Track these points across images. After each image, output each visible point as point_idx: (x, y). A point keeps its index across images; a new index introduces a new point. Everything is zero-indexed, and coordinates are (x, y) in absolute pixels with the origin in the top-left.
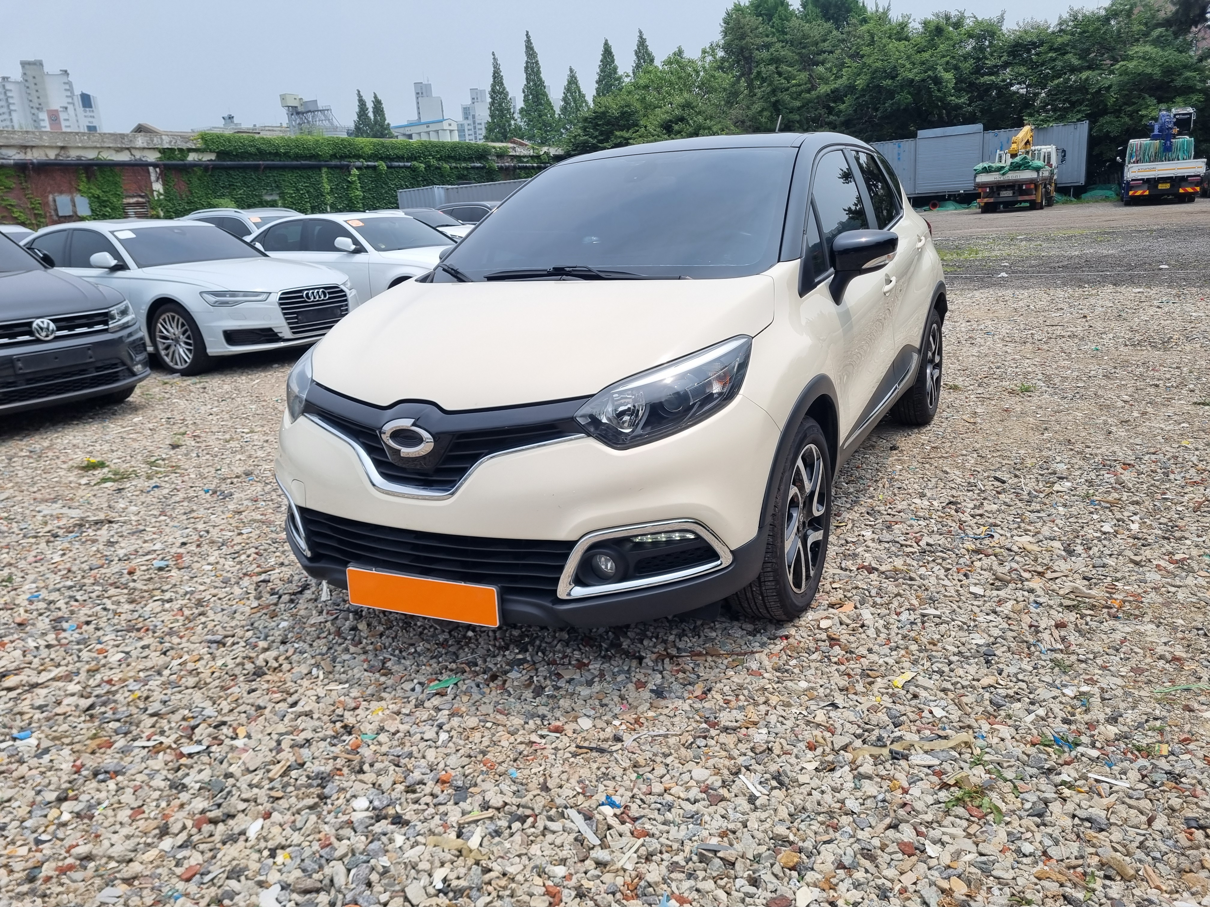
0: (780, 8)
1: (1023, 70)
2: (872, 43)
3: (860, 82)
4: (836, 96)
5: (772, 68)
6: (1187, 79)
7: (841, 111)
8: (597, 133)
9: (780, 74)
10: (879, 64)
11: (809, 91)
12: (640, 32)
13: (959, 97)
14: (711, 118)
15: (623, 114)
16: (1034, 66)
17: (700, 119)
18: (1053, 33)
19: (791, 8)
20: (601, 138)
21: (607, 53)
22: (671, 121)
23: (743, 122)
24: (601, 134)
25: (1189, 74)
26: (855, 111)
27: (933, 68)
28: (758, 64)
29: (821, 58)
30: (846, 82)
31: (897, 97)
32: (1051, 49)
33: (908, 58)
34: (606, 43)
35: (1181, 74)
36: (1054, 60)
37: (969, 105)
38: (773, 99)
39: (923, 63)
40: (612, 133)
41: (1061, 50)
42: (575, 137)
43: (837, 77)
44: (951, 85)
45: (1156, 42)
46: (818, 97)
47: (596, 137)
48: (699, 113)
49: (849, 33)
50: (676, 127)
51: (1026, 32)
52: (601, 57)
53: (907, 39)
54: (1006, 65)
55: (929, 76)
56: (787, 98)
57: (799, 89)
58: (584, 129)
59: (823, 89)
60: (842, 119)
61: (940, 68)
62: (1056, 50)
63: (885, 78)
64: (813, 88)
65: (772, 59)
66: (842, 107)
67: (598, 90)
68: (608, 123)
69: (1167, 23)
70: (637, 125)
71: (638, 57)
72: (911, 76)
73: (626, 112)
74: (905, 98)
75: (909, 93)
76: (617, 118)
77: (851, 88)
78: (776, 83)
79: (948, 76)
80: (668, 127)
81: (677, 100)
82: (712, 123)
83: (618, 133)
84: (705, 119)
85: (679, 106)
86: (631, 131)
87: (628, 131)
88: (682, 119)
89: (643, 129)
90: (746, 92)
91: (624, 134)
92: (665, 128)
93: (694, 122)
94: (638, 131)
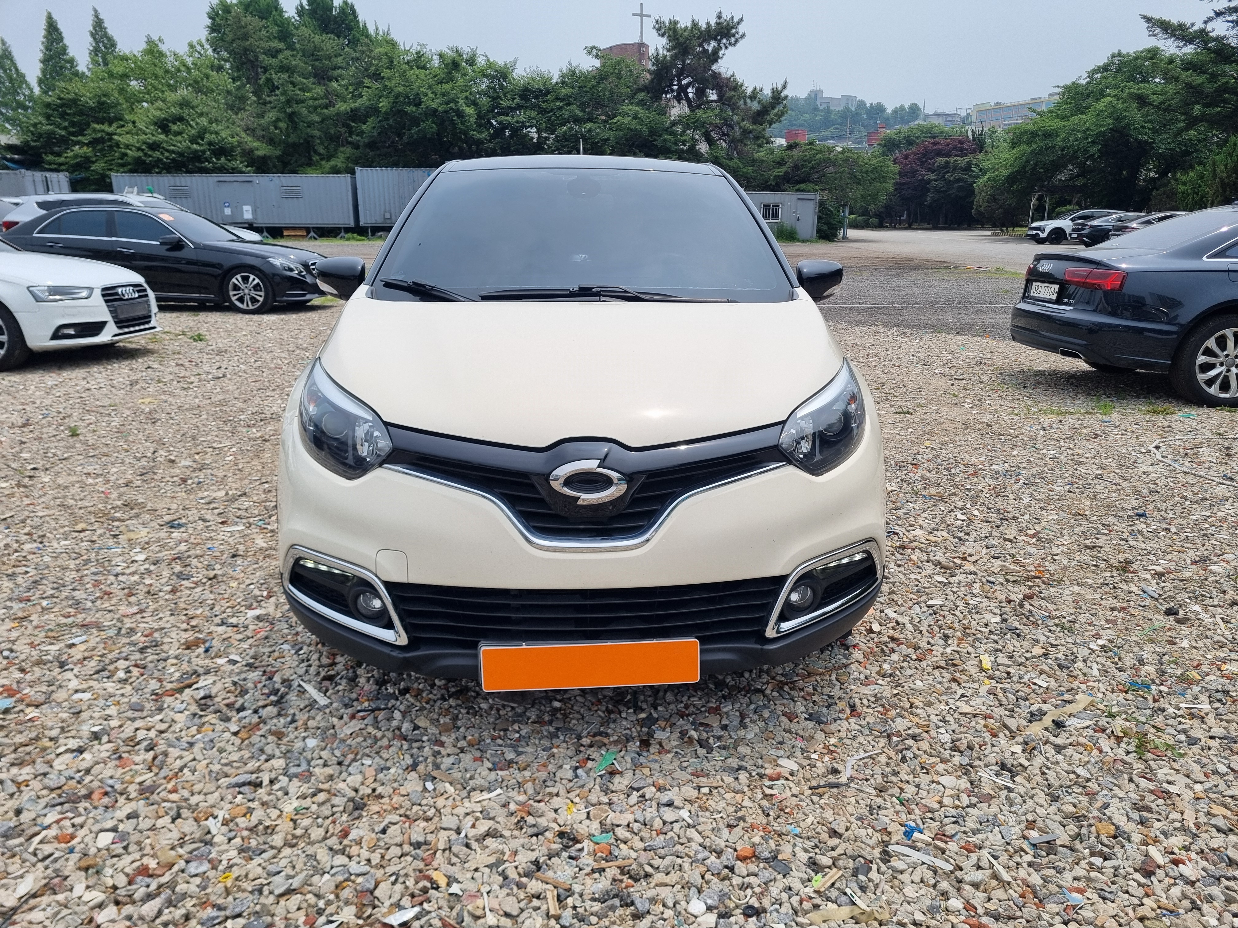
0: (274, 13)
1: (533, 114)
2: (391, 66)
3: (384, 104)
4: (356, 116)
5: (285, 76)
6: (665, 140)
7: (363, 132)
8: (66, 124)
9: (293, 84)
10: (401, 89)
11: (326, 107)
12: (96, 11)
13: (480, 132)
14: (217, 121)
15: (101, 104)
16: (542, 112)
17: (204, 121)
18: (557, 84)
19: (286, 15)
20: (71, 129)
21: (52, 29)
22: (166, 119)
23: (254, 131)
24: (73, 124)
25: (666, 137)
26: (379, 134)
27: (454, 101)
28: (266, 70)
29: (336, 73)
30: (368, 103)
31: (423, 125)
32: (557, 99)
33: (430, 87)
34: (50, 18)
35: (660, 136)
36: (560, 108)
37: (490, 141)
38: (289, 110)
39: (443, 95)
40: (88, 125)
41: (567, 101)
42: (35, 125)
43: (354, 97)
44: (473, 120)
45: (641, 103)
46: (337, 114)
47: (65, 128)
48: (201, 115)
49: (363, 52)
50: (174, 128)
51: (533, 79)
52: (43, 33)
53: (424, 68)
54: (519, 107)
55: (451, 109)
56: (304, 111)
57: (317, 103)
58: (48, 117)
59: (342, 107)
60: (366, 140)
61: (461, 102)
62: (562, 100)
63: (409, 104)
64: (331, 104)
65: (281, 67)
66: (364, 127)
67: (44, 71)
68: (81, 113)
69: (645, 89)
70: (121, 120)
71: (95, 39)
72: (434, 105)
73: (104, 103)
74: (430, 126)
75: (433, 122)
76: (91, 109)
77: (373, 111)
78: (290, 93)
79: (470, 111)
80: (163, 125)
81: (171, 97)
82: (220, 127)
83: (98, 127)
84: (210, 122)
85: (175, 104)
86: (115, 125)
87: (110, 125)
88: (181, 119)
89: (130, 125)
90: (254, 98)
91: (106, 128)
92: (159, 127)
93: (197, 124)
94: (123, 126)
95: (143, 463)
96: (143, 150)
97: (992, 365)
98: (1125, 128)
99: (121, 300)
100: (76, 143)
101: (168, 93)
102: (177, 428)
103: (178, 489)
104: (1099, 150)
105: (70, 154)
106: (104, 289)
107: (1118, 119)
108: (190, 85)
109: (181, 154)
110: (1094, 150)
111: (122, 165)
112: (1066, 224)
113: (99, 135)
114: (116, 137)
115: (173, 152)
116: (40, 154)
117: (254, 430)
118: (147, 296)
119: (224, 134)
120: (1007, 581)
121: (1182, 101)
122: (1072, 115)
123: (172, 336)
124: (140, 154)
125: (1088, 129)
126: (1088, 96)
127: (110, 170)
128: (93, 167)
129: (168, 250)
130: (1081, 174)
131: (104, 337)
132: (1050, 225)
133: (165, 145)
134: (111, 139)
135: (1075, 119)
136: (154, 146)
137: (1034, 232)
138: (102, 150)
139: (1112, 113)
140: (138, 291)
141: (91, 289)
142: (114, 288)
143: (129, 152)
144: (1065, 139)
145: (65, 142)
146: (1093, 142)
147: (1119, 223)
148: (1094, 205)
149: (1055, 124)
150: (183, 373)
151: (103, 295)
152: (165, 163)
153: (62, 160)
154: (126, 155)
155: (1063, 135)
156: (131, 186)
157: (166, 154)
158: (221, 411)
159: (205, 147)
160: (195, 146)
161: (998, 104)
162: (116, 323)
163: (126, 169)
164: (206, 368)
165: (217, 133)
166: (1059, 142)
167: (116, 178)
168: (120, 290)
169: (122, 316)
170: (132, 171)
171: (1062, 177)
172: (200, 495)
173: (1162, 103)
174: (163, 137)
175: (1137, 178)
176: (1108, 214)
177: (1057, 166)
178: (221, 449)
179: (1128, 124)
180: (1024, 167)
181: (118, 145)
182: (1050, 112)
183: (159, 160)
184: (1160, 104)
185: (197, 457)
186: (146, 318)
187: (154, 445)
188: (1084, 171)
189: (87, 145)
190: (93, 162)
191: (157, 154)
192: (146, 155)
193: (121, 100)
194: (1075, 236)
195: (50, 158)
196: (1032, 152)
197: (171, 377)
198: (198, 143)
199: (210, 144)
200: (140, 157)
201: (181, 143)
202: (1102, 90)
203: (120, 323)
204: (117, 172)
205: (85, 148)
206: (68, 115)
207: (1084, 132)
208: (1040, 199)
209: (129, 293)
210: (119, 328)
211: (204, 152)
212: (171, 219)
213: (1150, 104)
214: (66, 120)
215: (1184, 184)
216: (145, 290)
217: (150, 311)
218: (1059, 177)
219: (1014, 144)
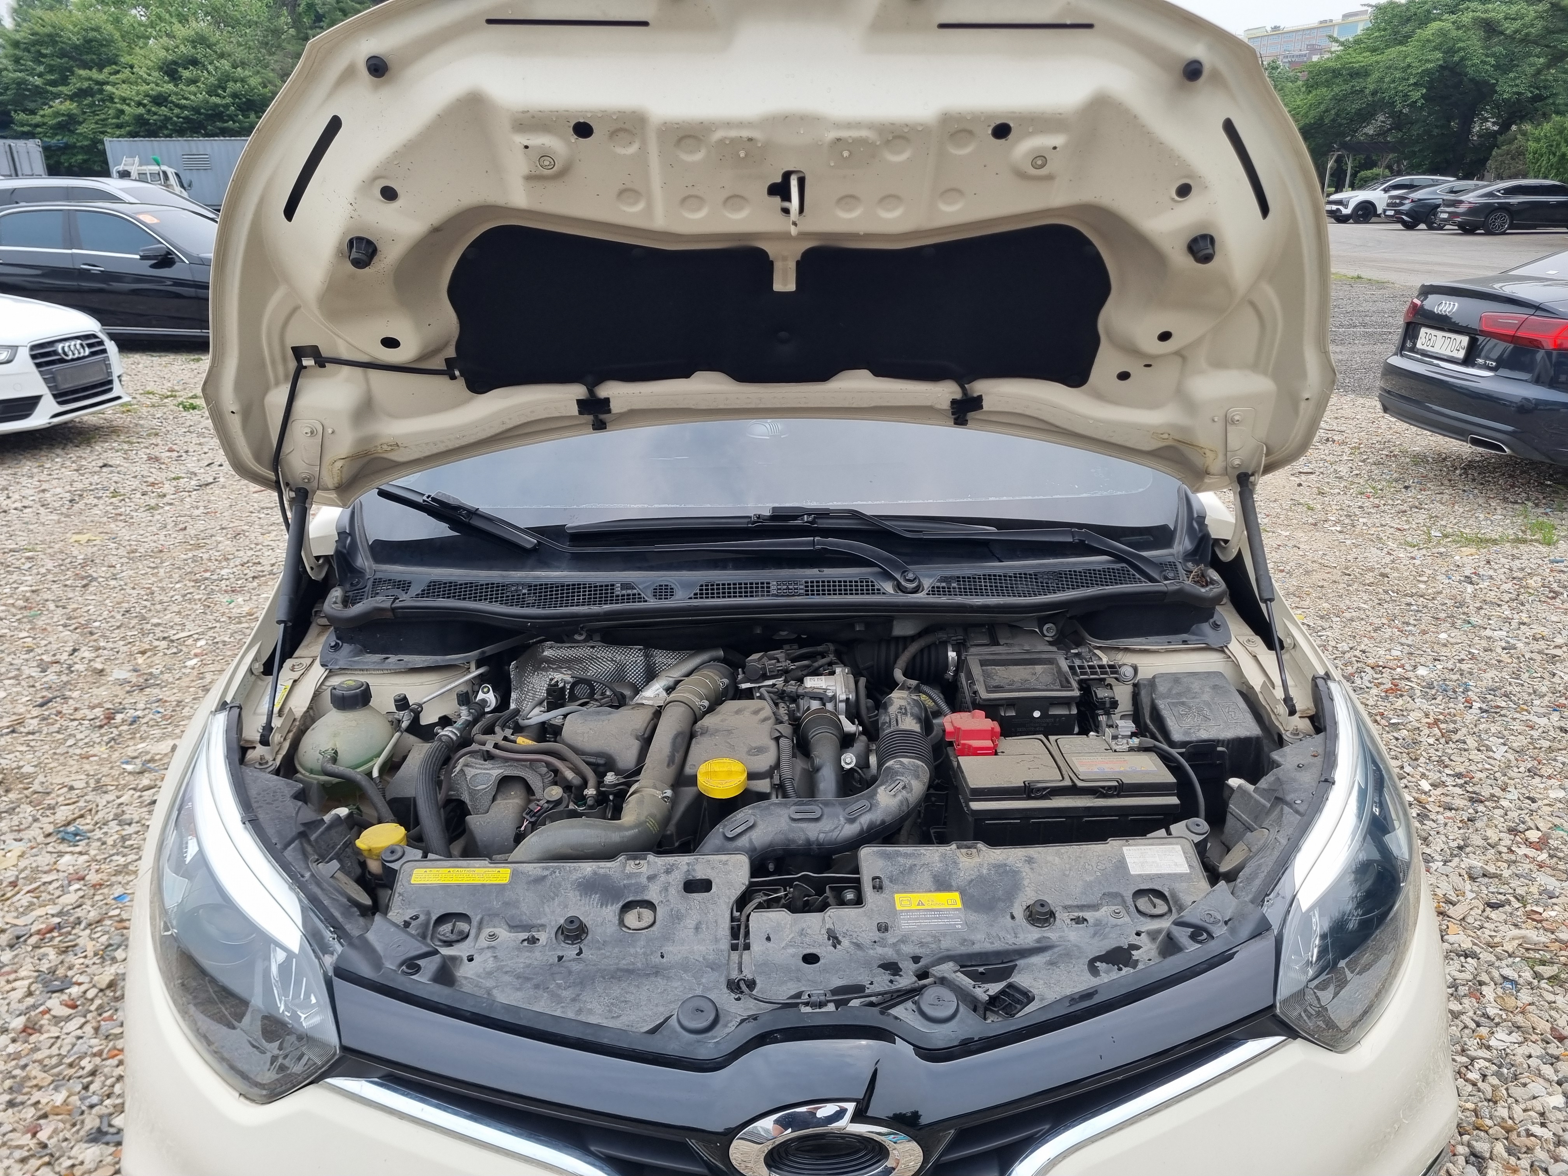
8: (41, 68)
14: (243, 64)
15: (88, 41)
17: (225, 64)
20: (49, 77)
22: (175, 63)
24: (51, 70)
40: (72, 71)
48: (222, 56)
50: (186, 74)
58: (17, 60)
68: (63, 54)
70: (115, 64)
73: (92, 40)
76: (76, 47)
80: (171, 71)
81: (181, 31)
82: (247, 73)
83: (83, 73)
84: (235, 67)
85: (186, 40)
86: (106, 70)
87: (100, 70)
88: (194, 62)
89: (127, 71)
90: (292, 31)
91: (95, 74)
92: (166, 73)
93: (216, 68)
94: (118, 72)
95: (51, 677)
96: (144, 106)
97: (1344, 443)
98: (1457, 64)
99: (62, 361)
100: (56, 96)
101: (177, 26)
102: (120, 597)
103: (95, 736)
104: (1423, 96)
105: (47, 111)
106: (33, 348)
107: (1451, 51)
108: (207, 14)
109: (196, 110)
110: (1416, 95)
111: (119, 126)
112: (1377, 196)
113: (86, 84)
114: (108, 88)
115: (183, 107)
116: (9, 113)
117: (240, 600)
118: (104, 351)
119: (254, 81)
120: (1538, 976)
121: (1546, 28)
122: (1388, 47)
123: (155, 400)
124: (141, 110)
125: (1409, 66)
126: (1409, 20)
127: (103, 133)
128: (81, 129)
129: (153, 266)
130: (1397, 126)
131: (39, 419)
132: (1354, 197)
133: (173, 98)
134: (101, 91)
135: (1393, 52)
136: (160, 100)
137: (1334, 207)
138: (91, 105)
139: (1441, 44)
140: (90, 346)
141: (14, 348)
142: (52, 343)
143: (125, 108)
144: (1381, 80)
145: (41, 95)
146: (1415, 84)
147: (1451, 197)
148: (1414, 169)
149: (1363, 59)
150: (156, 476)
151: (34, 357)
152: (175, 124)
153: (37, 119)
154: (122, 112)
155: (1376, 76)
156: (132, 156)
157: (177, 111)
158: (194, 559)
159: (228, 100)
160: (214, 99)
161: (1276, 28)
162: (55, 396)
163: (123, 131)
164: (191, 464)
165: (243, 81)
166: (1370, 84)
167: (113, 146)
168: (59, 347)
169: (66, 386)
170: (133, 135)
171: (1370, 130)
172: (130, 751)
173: (1516, 32)
174: (171, 86)
175: (1469, 131)
176: (1435, 184)
177: (1365, 116)
178: (182, 641)
179: (1463, 59)
180: (1321, 118)
181: (111, 98)
182: (1358, 41)
183: (168, 119)
184: (1515, 32)
185: (140, 660)
186: (106, 385)
187: (75, 636)
188: (1399, 122)
189: (71, 98)
190: (80, 123)
191: (164, 111)
192: (149, 111)
193: (117, 35)
194: (1391, 213)
195: (22, 116)
196: (1334, 98)
197: (135, 483)
198: (218, 95)
199: (235, 95)
200: (142, 115)
201: (196, 95)
202: (1429, 12)
203: (61, 396)
204: (113, 135)
205: (68, 103)
206: (45, 56)
207: (1404, 70)
208: (1339, 160)
209: (74, 350)
210: (60, 403)
211: (226, 106)
212: (155, 221)
213: (1502, 33)
214: (42, 63)
215: (1538, 140)
216: (101, 343)
217: (110, 374)
218: (1365, 130)
219: (1310, 86)
